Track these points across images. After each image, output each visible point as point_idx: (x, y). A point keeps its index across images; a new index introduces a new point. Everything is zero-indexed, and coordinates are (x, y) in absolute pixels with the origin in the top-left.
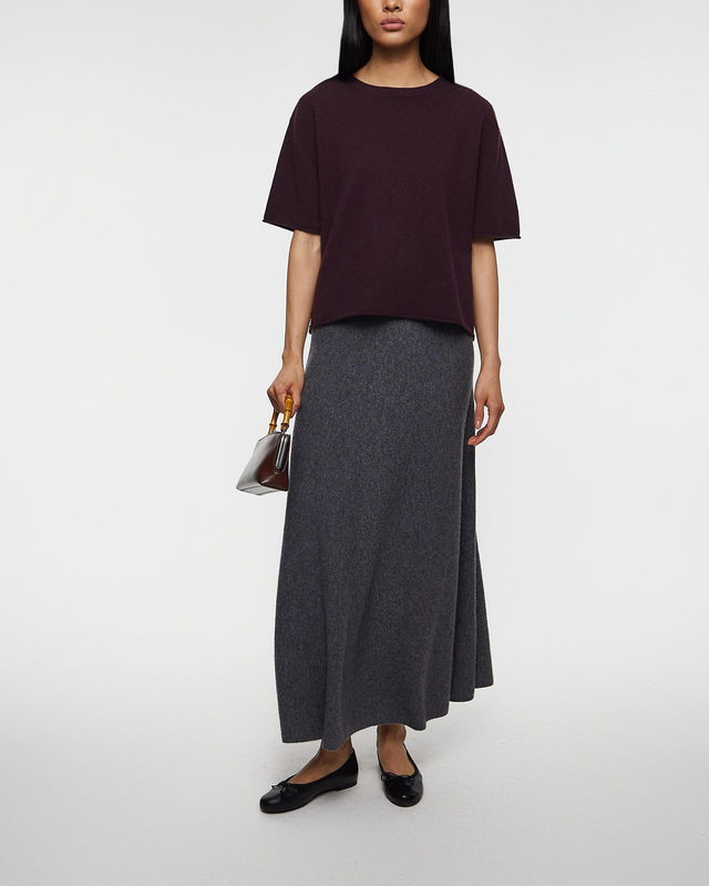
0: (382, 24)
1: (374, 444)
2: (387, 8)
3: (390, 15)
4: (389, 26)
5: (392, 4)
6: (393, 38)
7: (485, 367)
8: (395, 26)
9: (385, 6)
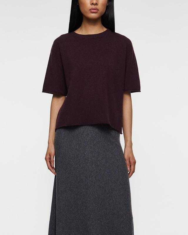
0: (90, 10)
1: (92, 176)
2: (92, 4)
3: (93, 7)
4: (93, 11)
5: (95, 2)
6: (93, 16)
7: (127, 146)
8: (95, 11)
9: (92, 3)
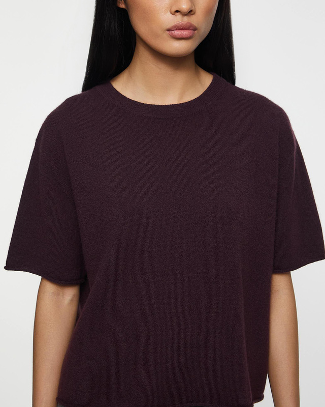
3: (181, 20)
4: (178, 33)
8: (185, 33)
9: (174, 9)
